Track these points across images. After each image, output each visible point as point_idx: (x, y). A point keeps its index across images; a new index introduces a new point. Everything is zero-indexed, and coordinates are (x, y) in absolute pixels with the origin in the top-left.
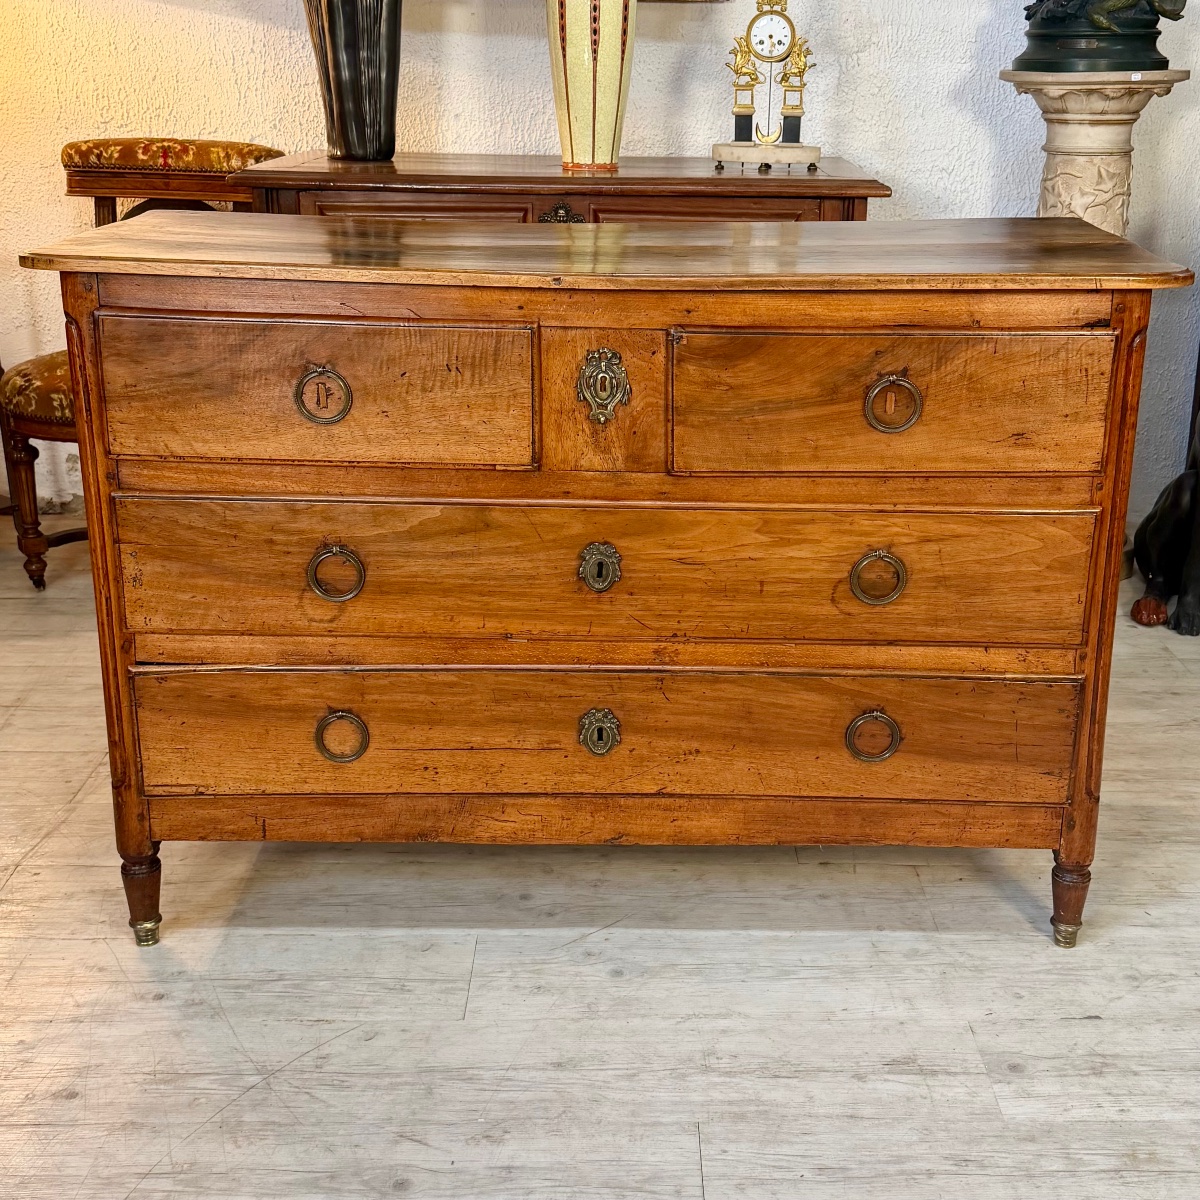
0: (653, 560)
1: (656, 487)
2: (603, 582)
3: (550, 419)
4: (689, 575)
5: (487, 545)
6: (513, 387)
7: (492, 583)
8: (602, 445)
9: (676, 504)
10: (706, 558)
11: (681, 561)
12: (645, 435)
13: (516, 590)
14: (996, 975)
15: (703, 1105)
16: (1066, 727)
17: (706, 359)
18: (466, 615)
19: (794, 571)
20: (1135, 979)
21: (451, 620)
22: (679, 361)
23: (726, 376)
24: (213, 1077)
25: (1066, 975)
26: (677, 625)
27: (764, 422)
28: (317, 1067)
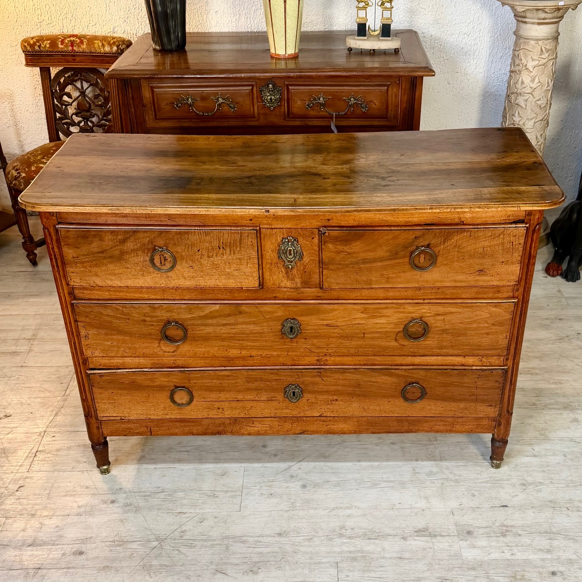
0: (315, 325)
1: (316, 294)
2: (293, 335)
3: (266, 267)
4: (332, 331)
5: (240, 320)
6: (249, 255)
7: (244, 335)
8: (290, 277)
9: (325, 302)
10: (339, 324)
11: (327, 325)
12: (310, 272)
13: (254, 339)
14: (464, 484)
15: (339, 553)
16: (498, 388)
17: (337, 242)
18: (232, 349)
19: (378, 328)
20: (524, 485)
21: (226, 351)
22: (325, 243)
23: (347, 248)
24: (138, 543)
25: (495, 483)
26: (326, 351)
27: (364, 267)
28: (181, 537)
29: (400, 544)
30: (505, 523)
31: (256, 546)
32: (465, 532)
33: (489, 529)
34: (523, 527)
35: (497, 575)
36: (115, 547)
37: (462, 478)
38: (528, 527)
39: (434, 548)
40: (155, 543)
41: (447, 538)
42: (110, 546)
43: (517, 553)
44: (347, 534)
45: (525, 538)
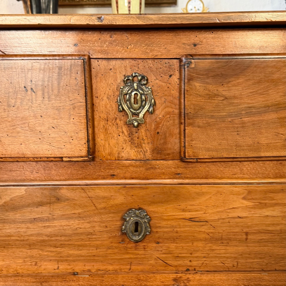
0: (172, 220)
1: (173, 170)
2: (139, 235)
3: (99, 124)
4: (197, 229)
5: (58, 213)
6: (73, 102)
7: (63, 238)
8: (136, 142)
9: (187, 181)
10: (208, 217)
11: (191, 220)
12: (165, 134)
13: (79, 243)
17: (208, 78)
18: (45, 261)
19: (269, 225)
21: (36, 265)
22: (189, 80)
23: (223, 91)
26: (189, 264)
27: (249, 122)
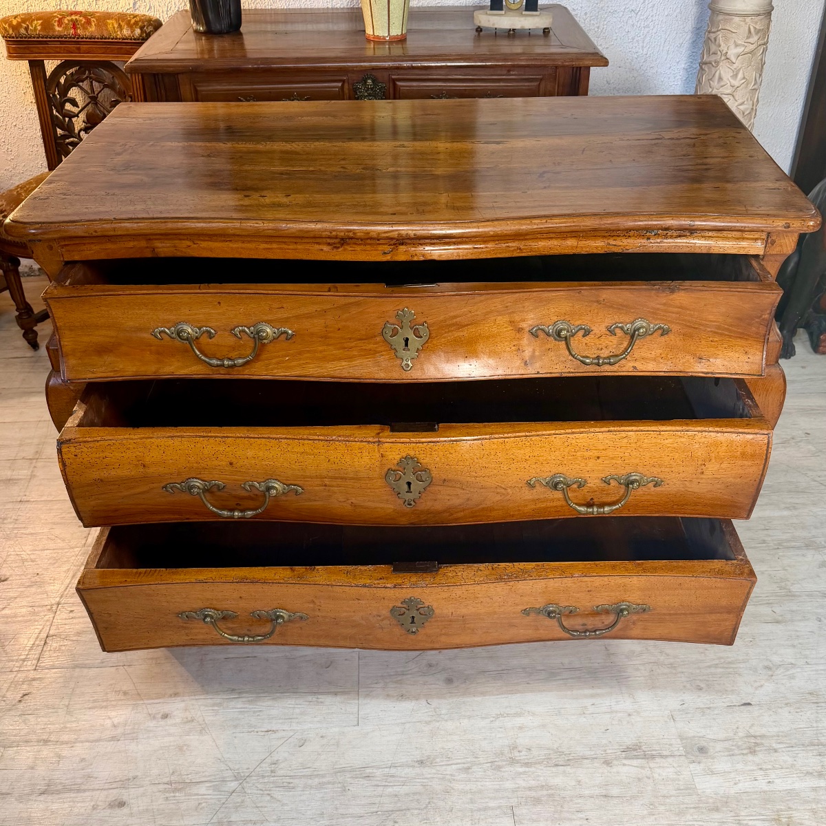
14: (684, 671)
15: (513, 791)
20: (769, 668)
24: (208, 785)
25: (727, 668)
28: (272, 772)
29: (603, 773)
30: (752, 731)
31: (387, 784)
32: (695, 748)
33: (731, 743)
34: (778, 736)
35: (751, 818)
36: (173, 792)
37: (678, 660)
38: (786, 736)
39: (653, 777)
40: (233, 785)
41: (670, 760)
42: (165, 791)
43: (775, 781)
44: (522, 758)
45: (784, 754)
